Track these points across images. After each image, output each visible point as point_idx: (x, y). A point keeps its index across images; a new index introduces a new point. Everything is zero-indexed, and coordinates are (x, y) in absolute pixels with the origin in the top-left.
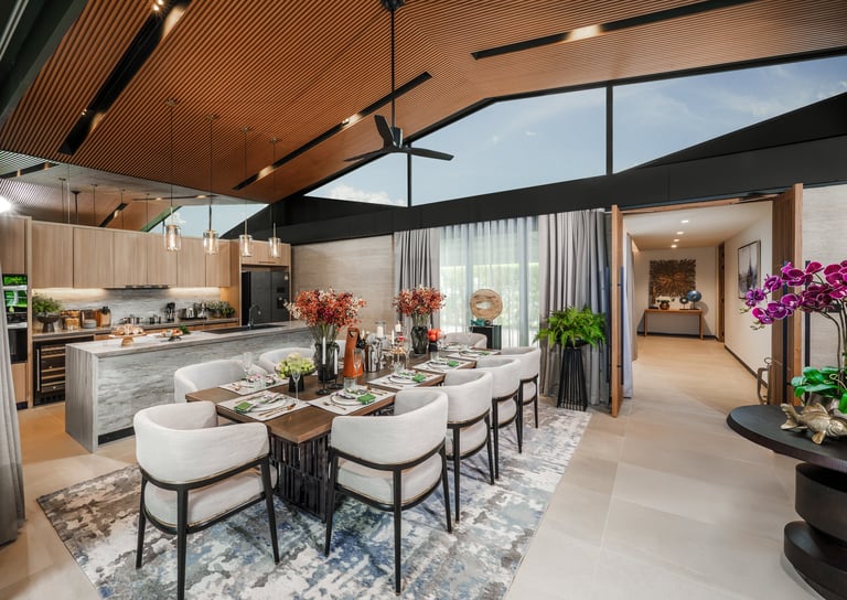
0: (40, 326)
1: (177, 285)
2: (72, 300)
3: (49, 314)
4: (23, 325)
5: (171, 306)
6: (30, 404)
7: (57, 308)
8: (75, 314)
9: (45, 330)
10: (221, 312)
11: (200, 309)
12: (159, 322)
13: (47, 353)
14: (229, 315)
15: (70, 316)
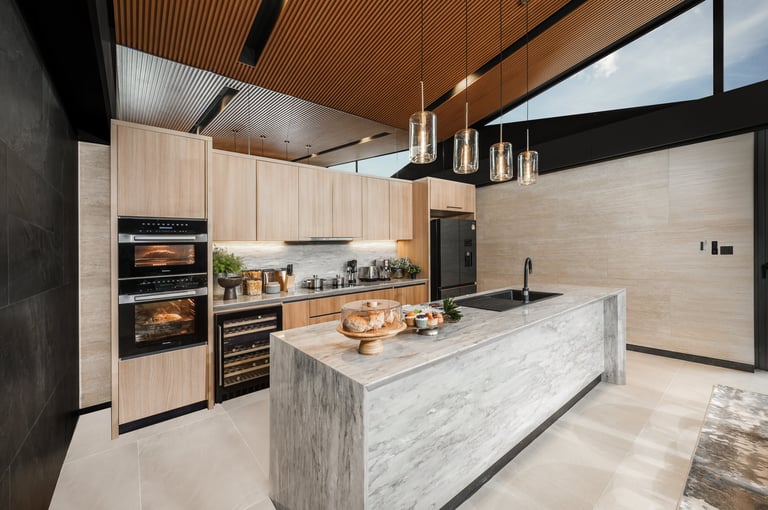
0: (221, 291)
1: (363, 237)
2: (253, 257)
3: (231, 275)
4: (202, 291)
5: (352, 264)
6: (211, 402)
7: (239, 266)
8: (256, 275)
9: (226, 297)
10: (403, 271)
11: (382, 268)
12: (343, 285)
13: (231, 330)
14: (413, 276)
15: (252, 278)
